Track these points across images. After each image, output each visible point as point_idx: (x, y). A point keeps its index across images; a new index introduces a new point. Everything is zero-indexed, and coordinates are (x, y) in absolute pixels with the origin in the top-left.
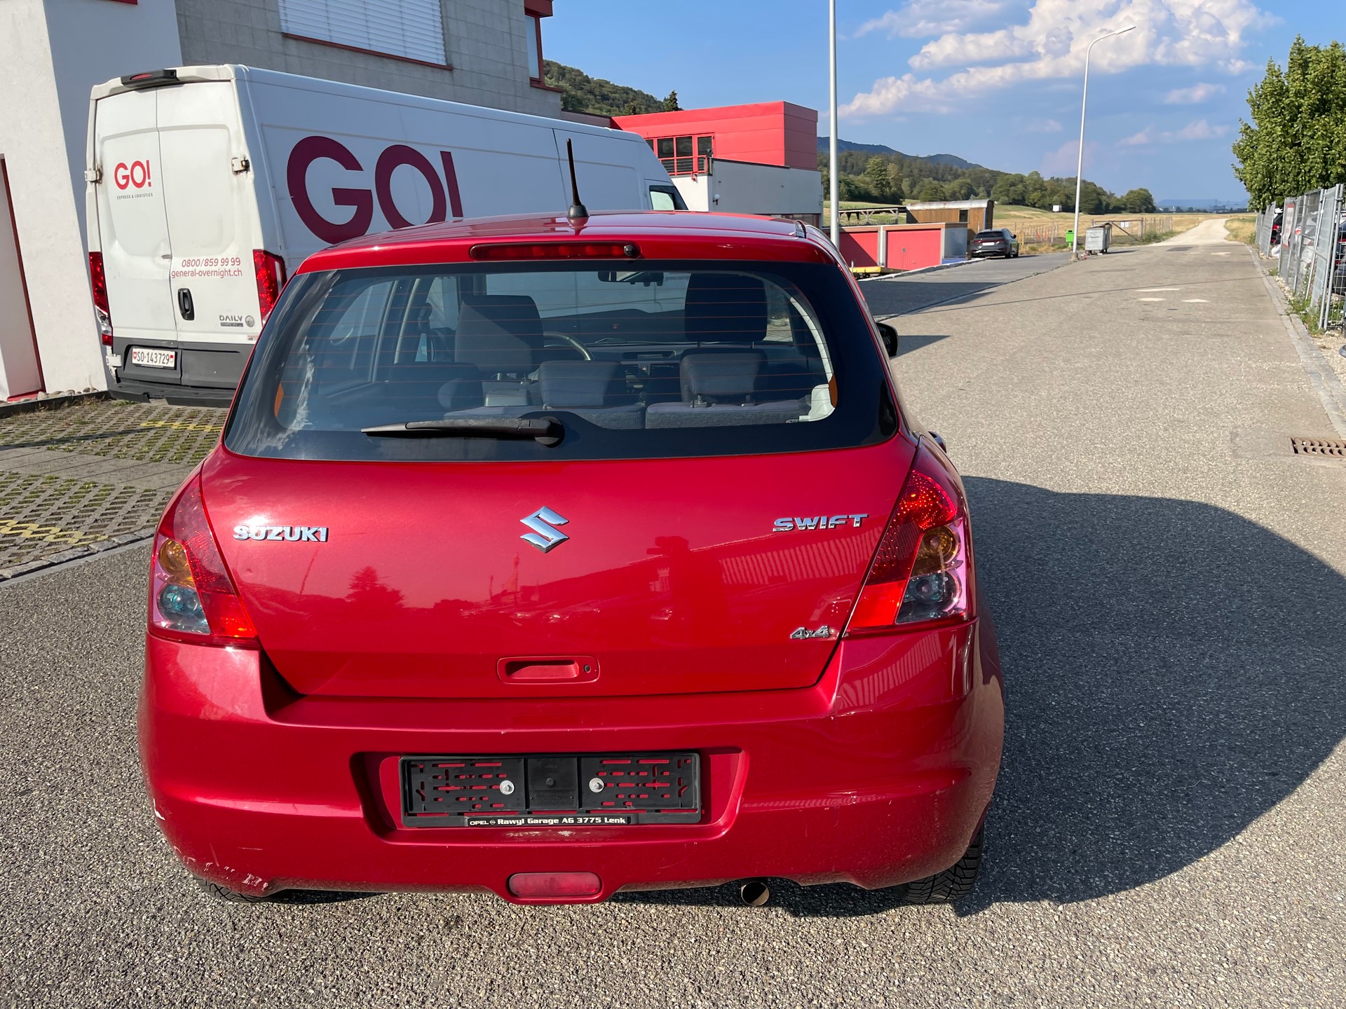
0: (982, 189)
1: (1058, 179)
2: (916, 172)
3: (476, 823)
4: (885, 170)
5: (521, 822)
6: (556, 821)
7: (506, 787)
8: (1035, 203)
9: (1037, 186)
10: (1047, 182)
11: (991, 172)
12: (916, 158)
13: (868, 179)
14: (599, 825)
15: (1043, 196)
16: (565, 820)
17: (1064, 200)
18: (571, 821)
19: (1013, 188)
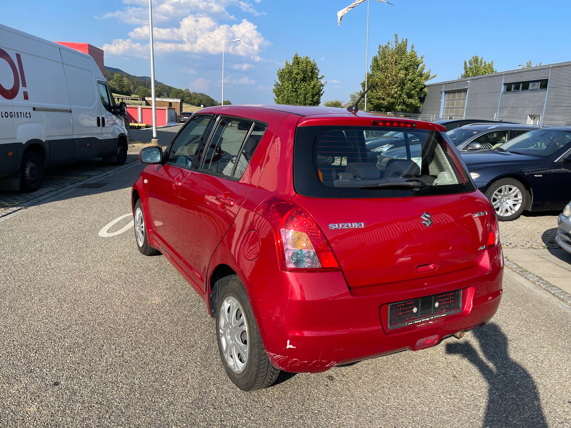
0: (165, 93)
1: (195, 93)
2: (135, 82)
3: (410, 324)
4: (123, 80)
5: (420, 321)
6: (429, 319)
7: (415, 310)
8: (188, 102)
9: (188, 95)
10: (192, 94)
11: (169, 87)
12: (135, 77)
13: (114, 83)
14: (439, 317)
15: (191, 99)
16: (431, 318)
17: (199, 102)
18: (433, 318)
19: (178, 95)
